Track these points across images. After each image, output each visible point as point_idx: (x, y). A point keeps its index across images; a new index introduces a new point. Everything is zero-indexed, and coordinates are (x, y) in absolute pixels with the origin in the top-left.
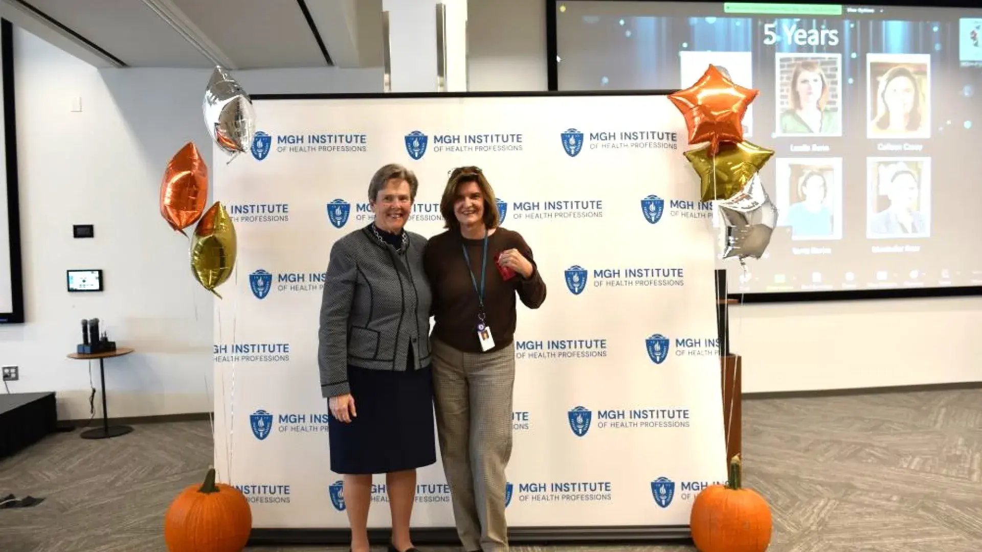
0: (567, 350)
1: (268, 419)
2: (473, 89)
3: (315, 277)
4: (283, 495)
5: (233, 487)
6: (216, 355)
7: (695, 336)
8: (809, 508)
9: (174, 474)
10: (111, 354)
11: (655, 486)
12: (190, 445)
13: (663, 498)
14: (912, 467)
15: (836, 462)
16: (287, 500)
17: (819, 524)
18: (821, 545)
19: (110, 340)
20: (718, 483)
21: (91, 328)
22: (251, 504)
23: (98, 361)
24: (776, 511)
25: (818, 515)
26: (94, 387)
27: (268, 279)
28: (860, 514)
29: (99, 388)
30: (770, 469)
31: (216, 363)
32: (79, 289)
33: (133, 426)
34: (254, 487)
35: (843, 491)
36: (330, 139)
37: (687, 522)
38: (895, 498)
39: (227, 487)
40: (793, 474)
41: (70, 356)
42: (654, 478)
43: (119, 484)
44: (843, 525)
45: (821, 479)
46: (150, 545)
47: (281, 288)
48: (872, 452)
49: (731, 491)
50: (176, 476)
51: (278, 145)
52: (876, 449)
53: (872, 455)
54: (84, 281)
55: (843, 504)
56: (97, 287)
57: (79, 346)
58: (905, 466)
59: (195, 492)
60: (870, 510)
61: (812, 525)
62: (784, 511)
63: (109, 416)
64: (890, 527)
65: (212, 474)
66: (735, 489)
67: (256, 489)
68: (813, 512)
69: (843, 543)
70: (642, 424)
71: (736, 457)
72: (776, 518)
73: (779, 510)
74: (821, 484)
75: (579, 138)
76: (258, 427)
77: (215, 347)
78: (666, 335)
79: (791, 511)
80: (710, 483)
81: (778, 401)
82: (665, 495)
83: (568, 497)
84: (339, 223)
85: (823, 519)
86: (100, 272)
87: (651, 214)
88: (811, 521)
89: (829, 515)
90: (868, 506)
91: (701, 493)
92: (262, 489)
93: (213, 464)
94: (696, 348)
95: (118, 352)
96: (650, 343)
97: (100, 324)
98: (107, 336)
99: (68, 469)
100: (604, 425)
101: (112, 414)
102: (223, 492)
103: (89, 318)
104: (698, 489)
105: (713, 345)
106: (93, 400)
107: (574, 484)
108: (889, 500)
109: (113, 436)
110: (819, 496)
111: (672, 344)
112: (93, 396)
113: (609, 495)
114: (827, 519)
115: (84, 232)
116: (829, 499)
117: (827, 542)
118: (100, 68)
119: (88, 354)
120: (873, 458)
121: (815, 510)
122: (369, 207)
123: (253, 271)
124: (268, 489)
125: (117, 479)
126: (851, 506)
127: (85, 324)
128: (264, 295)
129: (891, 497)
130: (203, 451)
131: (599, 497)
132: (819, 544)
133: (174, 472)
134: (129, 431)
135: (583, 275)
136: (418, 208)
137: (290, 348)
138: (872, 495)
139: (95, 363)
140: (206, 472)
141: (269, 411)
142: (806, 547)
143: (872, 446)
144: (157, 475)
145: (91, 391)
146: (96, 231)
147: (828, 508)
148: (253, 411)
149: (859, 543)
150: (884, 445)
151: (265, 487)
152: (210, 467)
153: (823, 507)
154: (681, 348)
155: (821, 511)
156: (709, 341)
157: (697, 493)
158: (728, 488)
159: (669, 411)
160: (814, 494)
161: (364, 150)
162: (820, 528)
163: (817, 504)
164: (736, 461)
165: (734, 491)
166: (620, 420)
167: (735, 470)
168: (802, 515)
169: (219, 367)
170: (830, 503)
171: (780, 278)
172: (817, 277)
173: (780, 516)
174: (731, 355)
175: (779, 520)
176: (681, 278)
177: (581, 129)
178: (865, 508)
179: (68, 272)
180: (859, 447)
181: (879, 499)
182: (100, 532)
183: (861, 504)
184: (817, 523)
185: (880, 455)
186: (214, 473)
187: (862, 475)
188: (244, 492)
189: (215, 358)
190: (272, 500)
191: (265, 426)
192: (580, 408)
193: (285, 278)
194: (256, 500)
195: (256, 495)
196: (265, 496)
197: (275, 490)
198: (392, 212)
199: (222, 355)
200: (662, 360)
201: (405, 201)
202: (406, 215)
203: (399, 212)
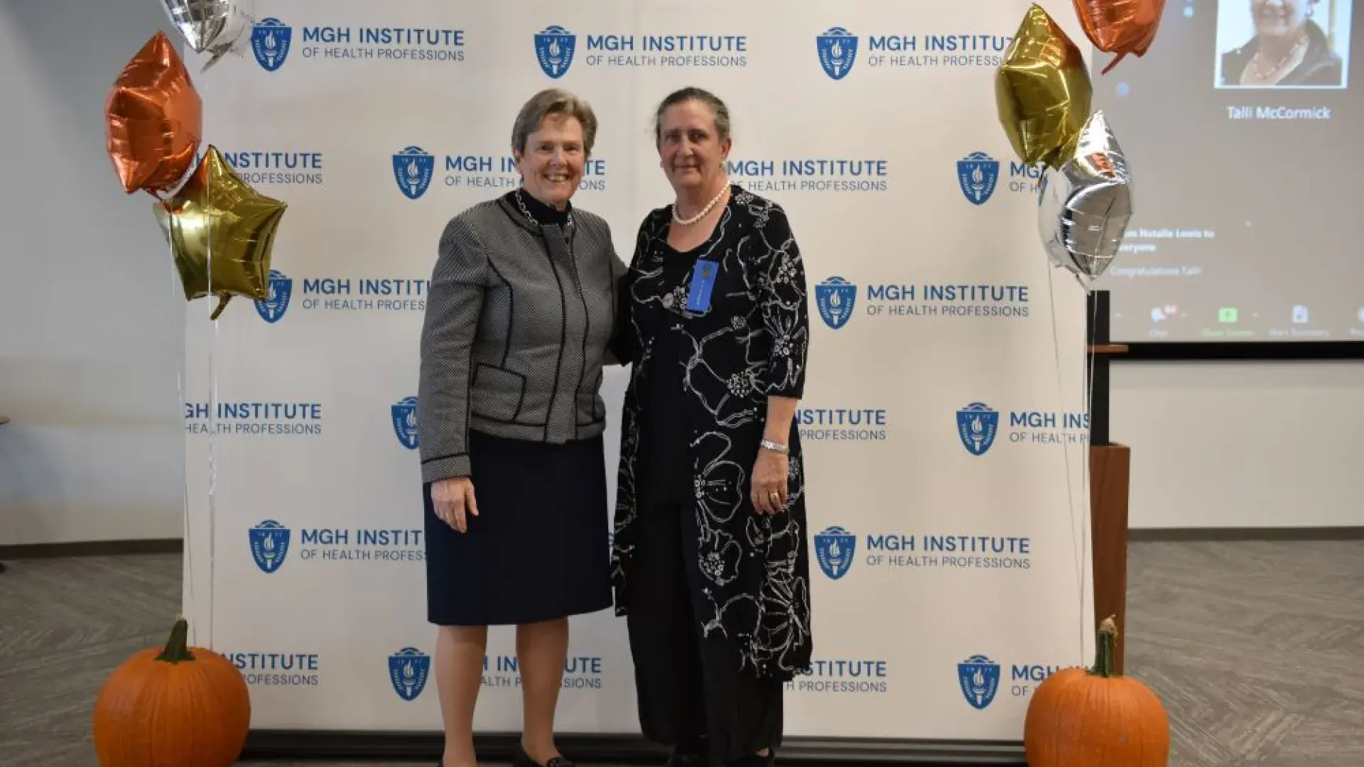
0: (815, 426)
1: (282, 537)
4: (306, 672)
5: (216, 654)
6: (190, 421)
7: (1044, 408)
8: (1249, 726)
11: (965, 671)
12: (120, 596)
13: (980, 693)
15: (1309, 652)
16: (313, 681)
17: (1263, 751)
22: (249, 685)
24: (1187, 727)
25: (1264, 735)
27: (284, 287)
28: (1342, 740)
30: (1182, 659)
31: (189, 436)
34: (253, 656)
35: (1316, 699)
36: (399, 35)
37: (1019, 735)
39: (210, 654)
40: (1227, 669)
42: (964, 657)
44: (1307, 756)
45: (1276, 678)
47: (307, 304)
49: (1098, 680)
50: (97, 647)
51: (304, 45)
55: (1311, 719)
59: (151, 660)
61: (1249, 751)
62: (1200, 728)
65: (181, 628)
66: (1105, 675)
67: (258, 661)
68: (1255, 732)
70: (945, 560)
71: (1109, 621)
72: (1181, 738)
73: (1193, 726)
74: (1274, 686)
75: (850, 44)
76: (263, 550)
77: (188, 408)
78: (992, 404)
79: (1212, 728)
80: (1063, 669)
81: (1214, 546)
82: (982, 687)
84: (413, 190)
85: (1271, 743)
87: (975, 187)
88: (1248, 745)
89: (1281, 738)
90: (1357, 726)
91: (1046, 686)
92: (268, 661)
93: (181, 611)
94: (1049, 430)
96: (963, 419)
100: (878, 560)
102: (199, 661)
104: (1042, 678)
105: (1079, 425)
110: (1271, 706)
111: (1004, 421)
114: (1278, 743)
116: (1287, 712)
121: (1258, 729)
124: (278, 660)
126: (1326, 723)
128: (278, 316)
135: (849, 293)
137: (323, 412)
140: (170, 625)
141: (285, 523)
144: (60, 647)
147: (1283, 725)
148: (255, 522)
151: (273, 656)
152: (177, 619)
153: (1274, 725)
154: (1019, 428)
155: (1269, 730)
156: (1072, 417)
157: (1038, 684)
158: (1093, 674)
159: (993, 540)
160: (1261, 702)
161: (462, 59)
162: (1263, 758)
163: (1263, 719)
164: (1112, 629)
165: (1105, 680)
166: (907, 553)
167: (1106, 643)
168: (1234, 735)
169: (194, 442)
170: (1289, 718)
171: (1228, 314)
172: (1300, 314)
173: (1193, 736)
174: (1112, 444)
175: (1190, 741)
176: (1023, 303)
177: (852, 30)
178: (1353, 729)
180: (1356, 629)
183: (1344, 723)
184: (1260, 749)
186: (185, 627)
187: (1354, 674)
188: (237, 666)
189: (188, 426)
190: (284, 681)
191: (276, 550)
192: (836, 530)
193: (317, 286)
194: (259, 678)
195: (258, 670)
196: (273, 672)
197: (291, 663)
198: (552, 171)
199: (200, 421)
200: (984, 449)
201: (574, 152)
202: (576, 178)
203: (565, 170)
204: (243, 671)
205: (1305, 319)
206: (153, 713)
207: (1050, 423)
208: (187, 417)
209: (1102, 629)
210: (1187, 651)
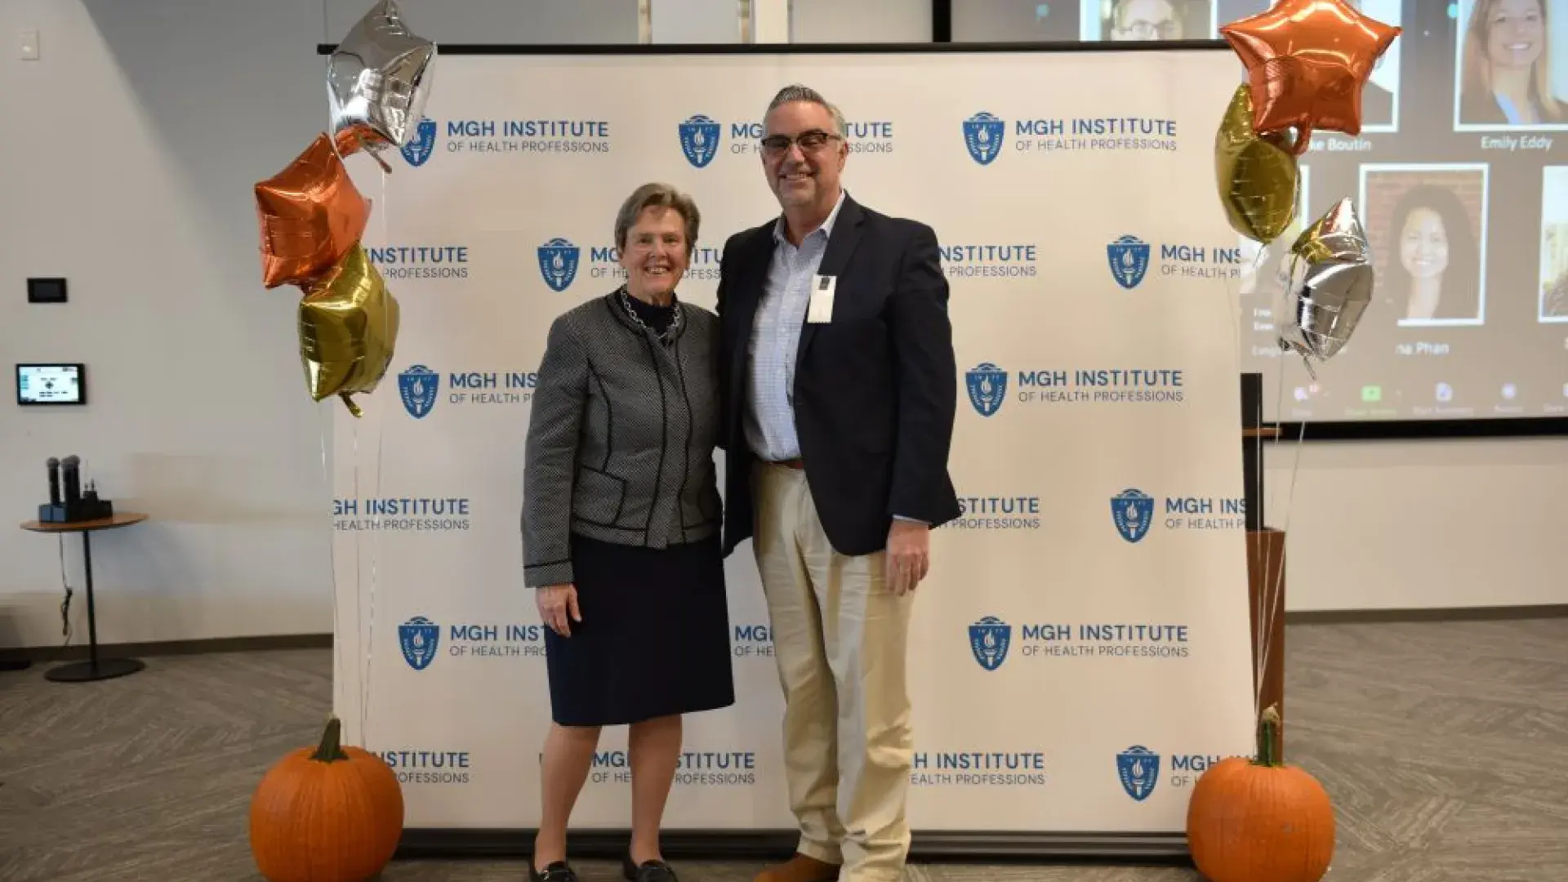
0: (968, 515)
1: (432, 633)
2: (800, 39)
3: (515, 379)
4: (457, 770)
5: (368, 753)
6: (339, 518)
7: (1200, 494)
8: (1410, 813)
9: (240, 742)
10: (104, 522)
11: (1124, 762)
12: (259, 693)
13: (1139, 784)
15: (1466, 735)
16: (463, 779)
17: (1425, 839)
18: (1425, 873)
19: (102, 496)
20: (1239, 757)
21: (65, 474)
22: (400, 783)
23: (79, 536)
24: (1346, 814)
25: (1426, 822)
26: (69, 585)
27: (431, 382)
28: (1504, 825)
29: (80, 588)
30: (1340, 746)
31: (337, 532)
32: (39, 399)
33: (145, 660)
34: (404, 754)
35: (1475, 784)
36: (543, 128)
37: (1181, 827)
39: (360, 753)
40: (1384, 754)
41: (28, 527)
42: (1123, 747)
43: (139, 758)
44: (1470, 842)
45: (1435, 763)
46: (214, 859)
47: (454, 398)
48: (1539, 719)
49: (1261, 770)
50: (242, 745)
51: (449, 139)
52: (1544, 714)
53: (1536, 724)
54: (49, 385)
55: (1472, 805)
56: (73, 395)
57: (42, 508)
59: (305, 759)
60: (1523, 818)
61: (1413, 838)
62: (1362, 816)
63: (101, 640)
64: (1558, 847)
65: (334, 727)
66: (1268, 765)
67: (409, 758)
68: (1416, 819)
69: (1467, 871)
70: (1101, 650)
71: (1271, 709)
72: (1345, 827)
73: (1352, 813)
74: (1435, 772)
75: (997, 129)
76: (412, 647)
77: (336, 505)
78: (1148, 491)
79: (1374, 816)
80: (1223, 758)
81: (1361, 628)
82: (1141, 778)
83: (967, 779)
84: (559, 282)
85: (1433, 830)
86: (81, 369)
87: (1126, 271)
88: (1411, 835)
89: (1443, 825)
90: (1518, 811)
91: (1207, 776)
92: (419, 759)
93: (331, 709)
94: (1205, 515)
95: (116, 520)
96: (1118, 505)
97: (82, 467)
98: (97, 488)
99: (33, 734)
100: (1034, 650)
101: (107, 637)
102: (353, 761)
103: (61, 456)
104: (1202, 768)
105: (1235, 510)
106: (66, 609)
107: (977, 756)
109: (111, 677)
110: (1430, 792)
111: (1159, 507)
112: (67, 602)
113: (1040, 776)
114: (1440, 831)
115: (49, 291)
116: (1447, 797)
117: (1438, 868)
119: (61, 522)
120: (1537, 730)
122: (614, 253)
123: (407, 367)
124: (429, 758)
125: (132, 750)
126: (1488, 809)
127: (53, 466)
128: (425, 411)
131: (1022, 779)
132: (1424, 872)
134: (139, 667)
135: (1000, 380)
136: (701, 255)
137: (471, 507)
138: (1531, 792)
139: (73, 540)
140: (324, 723)
141: (434, 619)
142: (1398, 874)
143: (1539, 710)
144: (206, 744)
145: (65, 593)
146: (72, 291)
147: (1444, 811)
148: (404, 619)
149: (1498, 871)
150: (1561, 708)
151: (424, 754)
152: (331, 717)
153: (1435, 812)
154: (1175, 514)
155: (1430, 817)
156: (1228, 503)
157: (1199, 774)
158: (1256, 763)
159: (1151, 628)
160: (1421, 788)
161: (607, 150)
162: (1427, 845)
163: (1425, 806)
164: (1275, 717)
165: (1268, 770)
166: (1063, 642)
167: (1269, 731)
168: (1395, 822)
169: (343, 540)
170: (1449, 805)
171: (1372, 392)
172: (1443, 392)
173: (1354, 824)
174: (1267, 529)
175: (1352, 830)
176: (1178, 387)
177: (999, 114)
178: (1514, 814)
179: (18, 366)
180: (1511, 711)
181: (1541, 800)
182: (115, 838)
183: (1506, 808)
184: (1423, 836)
185: (1551, 725)
186: (339, 726)
187: (1514, 759)
188: (388, 764)
189: (336, 522)
190: (436, 779)
191: (425, 647)
192: (990, 620)
193: (463, 380)
194: (410, 777)
195: (409, 769)
196: (424, 770)
197: (442, 762)
198: (651, 263)
199: (350, 516)
200: (1139, 536)
201: (673, 244)
202: (677, 271)
203: (665, 263)
204: (394, 769)
205: (1448, 397)
206: (309, 812)
207: (1207, 509)
208: (336, 514)
209: (1265, 717)
210: (1343, 736)
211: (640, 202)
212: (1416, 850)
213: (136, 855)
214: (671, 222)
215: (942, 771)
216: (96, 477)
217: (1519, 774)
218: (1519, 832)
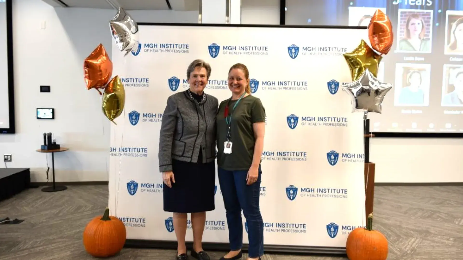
0: (286, 157)
1: (136, 185)
2: (243, 23)
4: (142, 223)
5: (117, 218)
6: (111, 152)
7: (352, 152)
8: (407, 242)
9: (88, 211)
10: (58, 150)
11: (328, 227)
12: (96, 197)
13: (332, 233)
14: (460, 224)
15: (421, 219)
16: (144, 226)
17: (412, 250)
19: (57, 143)
20: (361, 227)
21: (48, 137)
22: (126, 227)
23: (51, 154)
25: (412, 245)
26: (49, 166)
27: (138, 115)
29: (51, 167)
30: (386, 221)
31: (111, 157)
32: (42, 117)
33: (68, 187)
34: (128, 218)
35: (424, 234)
36: (171, 46)
37: (344, 246)
38: (452, 239)
39: (115, 218)
40: (399, 224)
41: (38, 151)
42: (328, 223)
43: (61, 214)
44: (424, 251)
45: (413, 227)
46: (76, 245)
49: (368, 231)
51: (145, 49)
52: (441, 214)
54: (45, 114)
55: (424, 241)
56: (51, 117)
57: (42, 146)
58: (457, 223)
59: (99, 220)
60: (438, 244)
61: (408, 250)
62: (394, 243)
63: (56, 181)
64: (448, 254)
65: (107, 211)
66: (370, 230)
67: (129, 220)
68: (409, 244)
70: (323, 195)
71: (371, 214)
73: (391, 242)
74: (413, 230)
75: (297, 49)
76: (130, 189)
77: (111, 149)
78: (337, 151)
79: (397, 243)
80: (357, 227)
81: (391, 188)
83: (284, 231)
84: (174, 88)
85: (414, 248)
86: (53, 110)
87: (332, 90)
88: (407, 249)
89: (417, 246)
90: (437, 242)
91: (352, 232)
92: (132, 220)
93: (108, 206)
94: (353, 159)
95: (61, 150)
96: (329, 155)
97: (52, 135)
98: (56, 141)
99: (35, 206)
100: (304, 195)
101: (57, 180)
102: (113, 220)
103: (47, 132)
104: (350, 229)
105: (361, 157)
107: (287, 224)
108: (448, 240)
109: (58, 191)
110: (412, 236)
111: (340, 156)
112: (48, 171)
113: (305, 230)
114: (416, 248)
115: (45, 89)
116: (417, 238)
117: (416, 259)
118: (55, 7)
119: (47, 150)
120: (440, 218)
121: (410, 243)
123: (130, 111)
124: (134, 220)
125: (60, 212)
126: (428, 242)
127: (45, 135)
128: (136, 124)
129: (449, 238)
130: (102, 200)
131: (300, 231)
133: (87, 209)
134: (65, 189)
135: (296, 119)
136: (211, 82)
137: (148, 150)
138: (440, 237)
139: (50, 154)
140: (105, 210)
141: (137, 181)
143: (439, 212)
144: (79, 211)
145: (47, 169)
146: (51, 89)
147: (416, 242)
148: (129, 181)
150: (446, 212)
151: (133, 219)
152: (107, 208)
153: (414, 242)
154: (345, 158)
155: (413, 244)
156: (359, 155)
158: (366, 230)
159: (337, 190)
160: (409, 235)
161: (187, 52)
162: (412, 252)
163: (411, 240)
164: (372, 217)
165: (370, 232)
166: (312, 193)
167: (370, 221)
168: (404, 245)
170: (418, 240)
171: (395, 125)
173: (392, 245)
174: (370, 163)
175: (391, 247)
176: (346, 122)
177: (298, 45)
178: (436, 243)
179: (37, 109)
180: (433, 212)
181: (443, 239)
182: (51, 237)
183: (433, 241)
184: (411, 250)
185: (444, 217)
186: (109, 211)
187: (434, 227)
188: (123, 221)
189: (110, 154)
190: (136, 225)
191: (134, 189)
192: (292, 186)
193: (147, 115)
194: (129, 225)
196: (133, 223)
197: (138, 221)
198: (197, 83)
199: (114, 152)
200: (334, 164)
201: (203, 77)
202: (204, 85)
203: (200, 83)
204: (124, 223)
205: (415, 126)
206: (99, 235)
207: (353, 157)
209: (369, 216)
210: (387, 219)
211: (194, 65)
212: (409, 254)
213: (56, 243)
214: (203, 71)
215: (277, 228)
216: (56, 138)
217: (435, 231)
218: (437, 249)
